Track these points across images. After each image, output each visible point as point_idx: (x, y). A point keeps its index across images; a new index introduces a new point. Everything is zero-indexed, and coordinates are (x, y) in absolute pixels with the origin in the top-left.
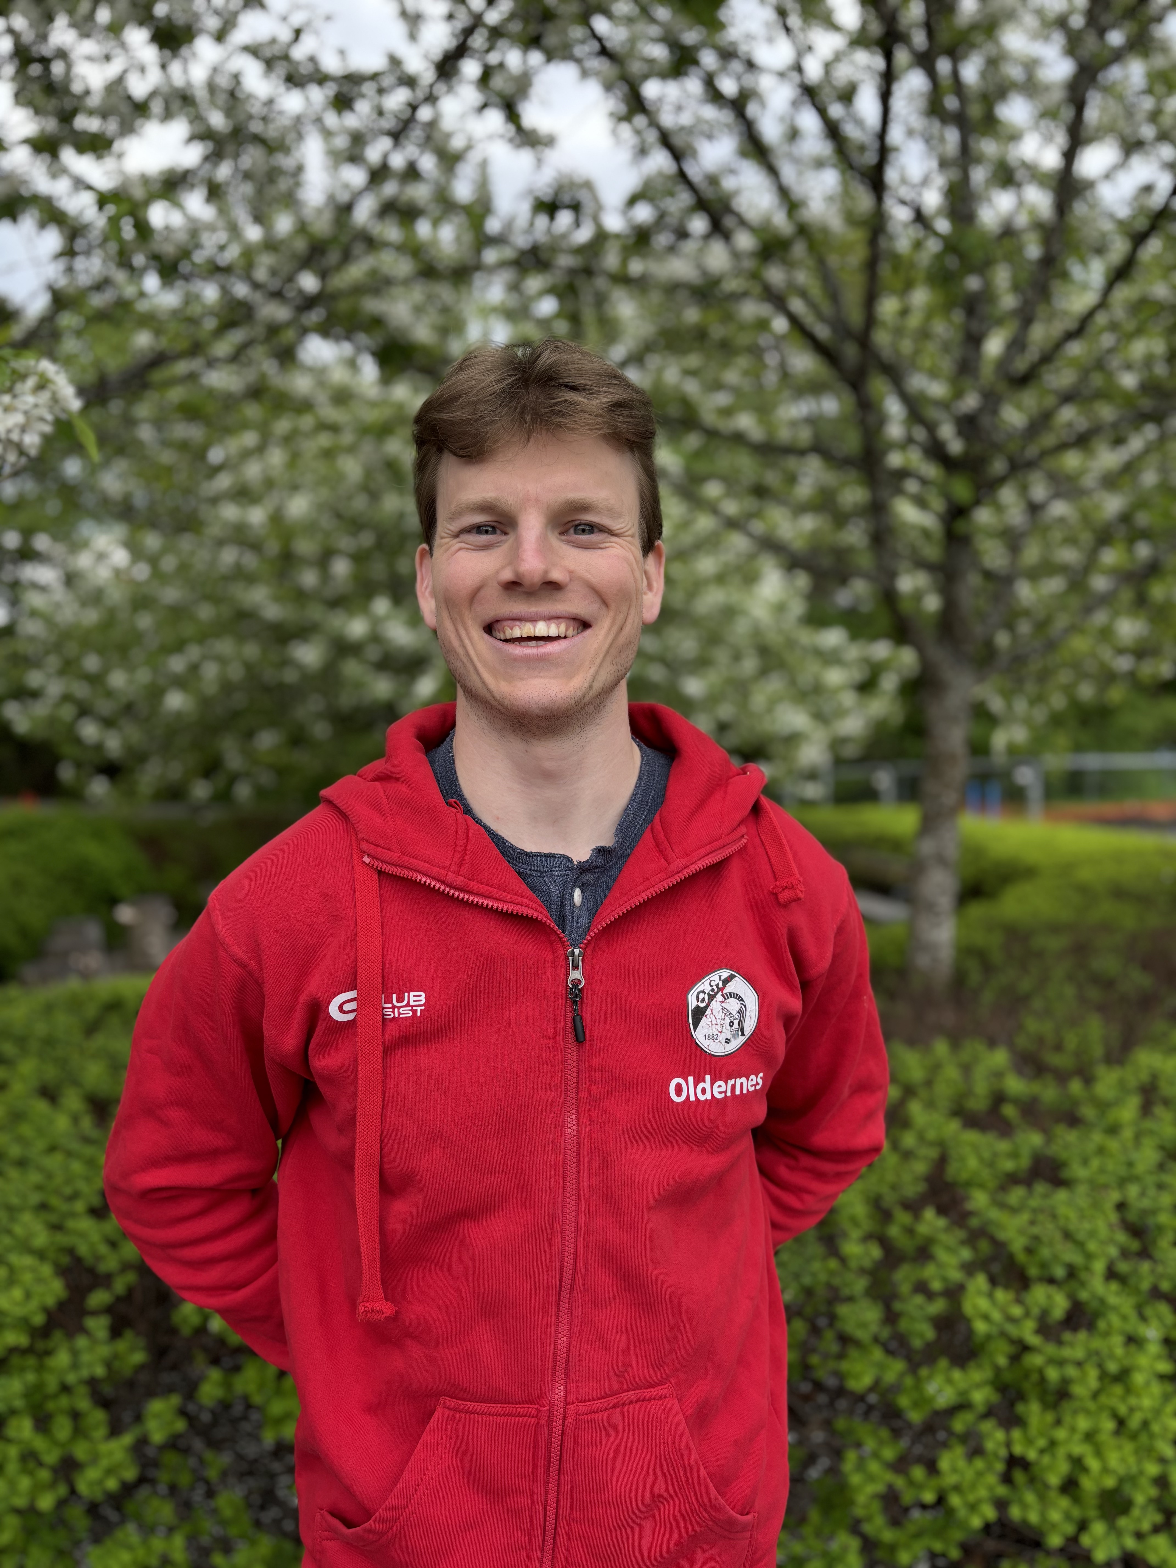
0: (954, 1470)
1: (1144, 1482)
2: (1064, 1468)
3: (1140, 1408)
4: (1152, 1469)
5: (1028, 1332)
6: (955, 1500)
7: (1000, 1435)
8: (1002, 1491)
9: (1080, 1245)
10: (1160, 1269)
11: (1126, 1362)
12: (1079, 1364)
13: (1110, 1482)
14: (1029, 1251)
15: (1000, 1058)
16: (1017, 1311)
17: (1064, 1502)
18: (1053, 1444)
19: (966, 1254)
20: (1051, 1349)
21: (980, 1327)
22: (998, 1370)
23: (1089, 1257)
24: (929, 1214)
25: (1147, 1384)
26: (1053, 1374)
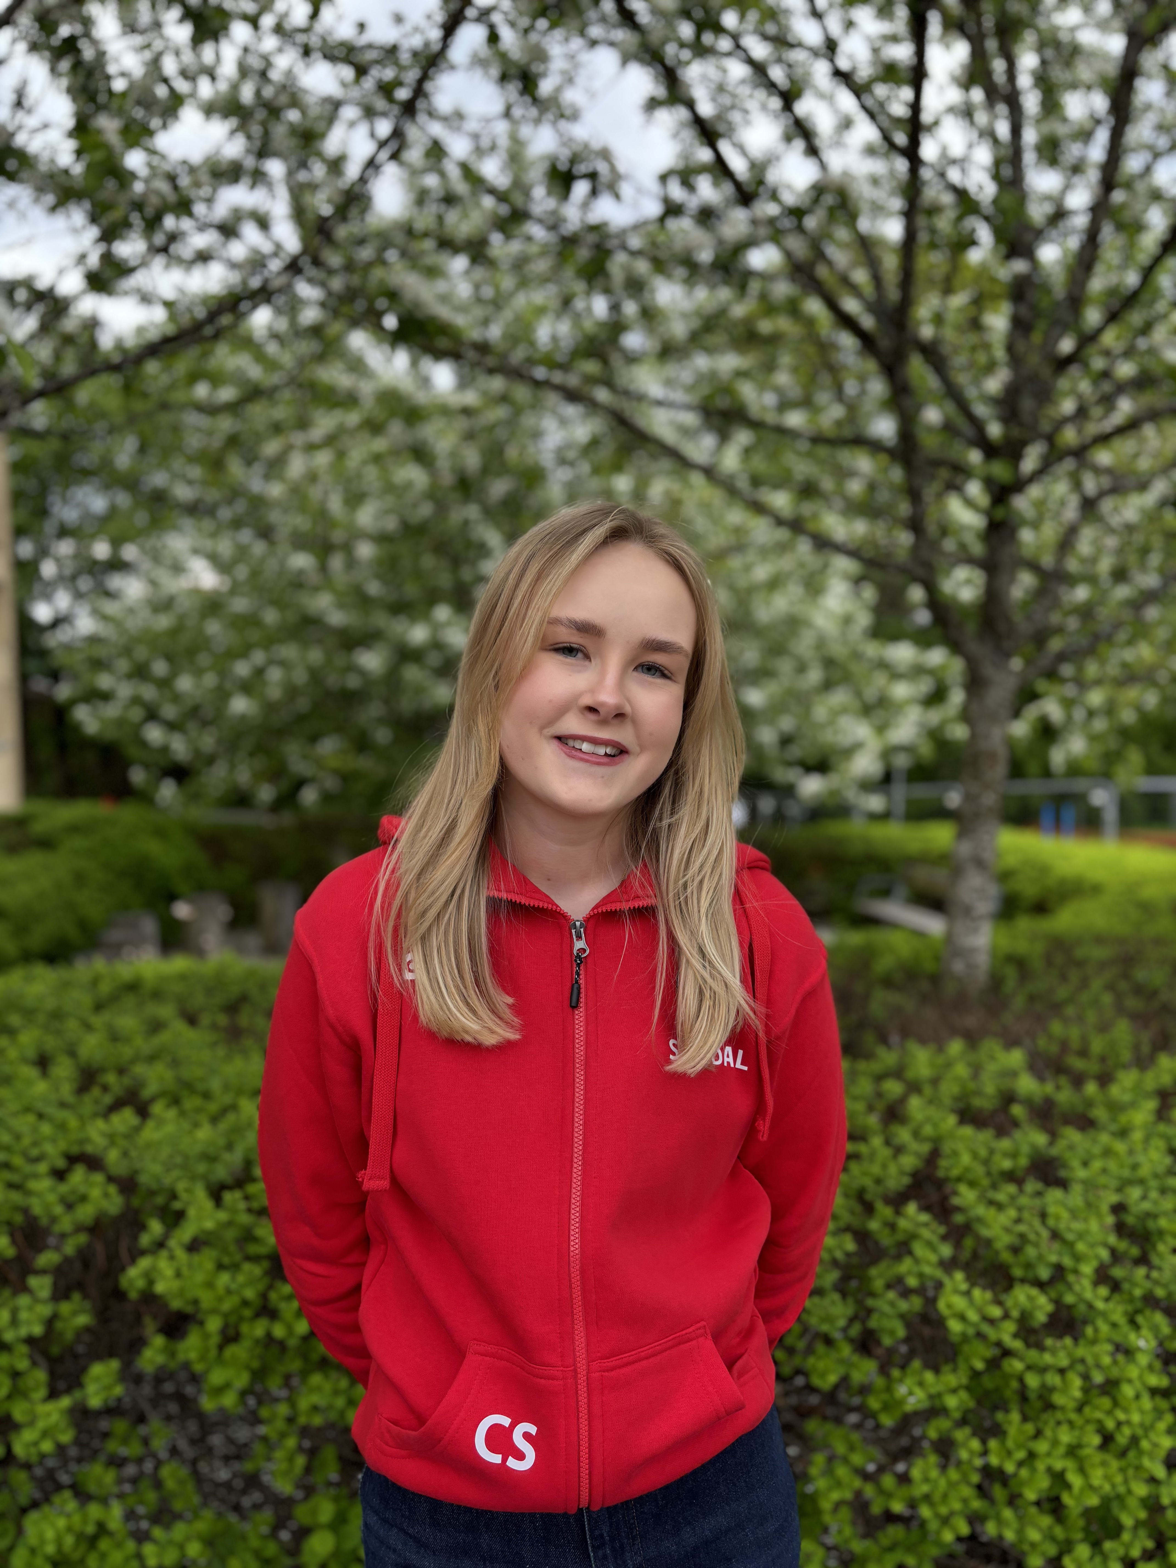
0: (926, 1480)
1: (1132, 1502)
2: (1044, 1483)
3: (1128, 1423)
4: (1141, 1490)
5: (1007, 1333)
6: (925, 1512)
7: (975, 1444)
8: (977, 1504)
9: (1070, 1245)
10: (1155, 1274)
11: (1115, 1373)
12: (1062, 1371)
13: (1093, 1501)
14: (1016, 1250)
15: (1016, 1058)
16: (996, 1312)
17: (1046, 1521)
18: (1032, 1456)
19: (946, 1250)
20: (1033, 1355)
21: (955, 1326)
22: (975, 1375)
23: (1078, 1258)
24: (911, 1208)
25: (1138, 1397)
26: (1033, 1381)
